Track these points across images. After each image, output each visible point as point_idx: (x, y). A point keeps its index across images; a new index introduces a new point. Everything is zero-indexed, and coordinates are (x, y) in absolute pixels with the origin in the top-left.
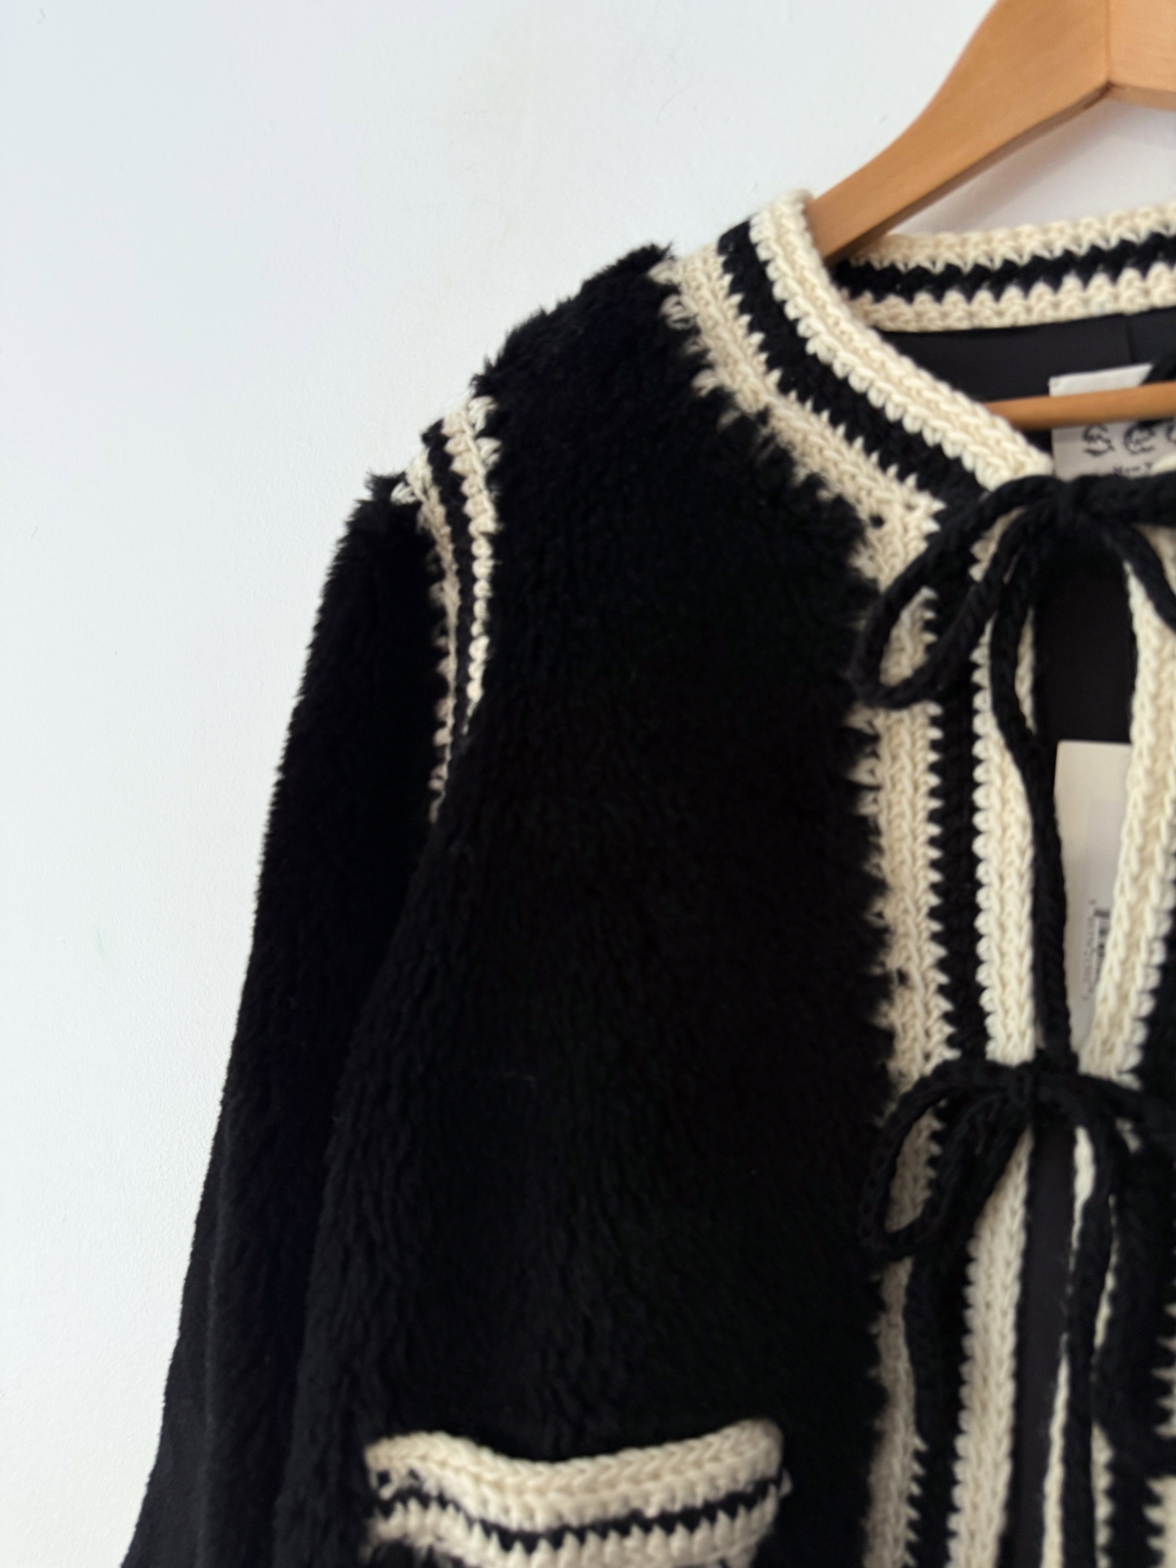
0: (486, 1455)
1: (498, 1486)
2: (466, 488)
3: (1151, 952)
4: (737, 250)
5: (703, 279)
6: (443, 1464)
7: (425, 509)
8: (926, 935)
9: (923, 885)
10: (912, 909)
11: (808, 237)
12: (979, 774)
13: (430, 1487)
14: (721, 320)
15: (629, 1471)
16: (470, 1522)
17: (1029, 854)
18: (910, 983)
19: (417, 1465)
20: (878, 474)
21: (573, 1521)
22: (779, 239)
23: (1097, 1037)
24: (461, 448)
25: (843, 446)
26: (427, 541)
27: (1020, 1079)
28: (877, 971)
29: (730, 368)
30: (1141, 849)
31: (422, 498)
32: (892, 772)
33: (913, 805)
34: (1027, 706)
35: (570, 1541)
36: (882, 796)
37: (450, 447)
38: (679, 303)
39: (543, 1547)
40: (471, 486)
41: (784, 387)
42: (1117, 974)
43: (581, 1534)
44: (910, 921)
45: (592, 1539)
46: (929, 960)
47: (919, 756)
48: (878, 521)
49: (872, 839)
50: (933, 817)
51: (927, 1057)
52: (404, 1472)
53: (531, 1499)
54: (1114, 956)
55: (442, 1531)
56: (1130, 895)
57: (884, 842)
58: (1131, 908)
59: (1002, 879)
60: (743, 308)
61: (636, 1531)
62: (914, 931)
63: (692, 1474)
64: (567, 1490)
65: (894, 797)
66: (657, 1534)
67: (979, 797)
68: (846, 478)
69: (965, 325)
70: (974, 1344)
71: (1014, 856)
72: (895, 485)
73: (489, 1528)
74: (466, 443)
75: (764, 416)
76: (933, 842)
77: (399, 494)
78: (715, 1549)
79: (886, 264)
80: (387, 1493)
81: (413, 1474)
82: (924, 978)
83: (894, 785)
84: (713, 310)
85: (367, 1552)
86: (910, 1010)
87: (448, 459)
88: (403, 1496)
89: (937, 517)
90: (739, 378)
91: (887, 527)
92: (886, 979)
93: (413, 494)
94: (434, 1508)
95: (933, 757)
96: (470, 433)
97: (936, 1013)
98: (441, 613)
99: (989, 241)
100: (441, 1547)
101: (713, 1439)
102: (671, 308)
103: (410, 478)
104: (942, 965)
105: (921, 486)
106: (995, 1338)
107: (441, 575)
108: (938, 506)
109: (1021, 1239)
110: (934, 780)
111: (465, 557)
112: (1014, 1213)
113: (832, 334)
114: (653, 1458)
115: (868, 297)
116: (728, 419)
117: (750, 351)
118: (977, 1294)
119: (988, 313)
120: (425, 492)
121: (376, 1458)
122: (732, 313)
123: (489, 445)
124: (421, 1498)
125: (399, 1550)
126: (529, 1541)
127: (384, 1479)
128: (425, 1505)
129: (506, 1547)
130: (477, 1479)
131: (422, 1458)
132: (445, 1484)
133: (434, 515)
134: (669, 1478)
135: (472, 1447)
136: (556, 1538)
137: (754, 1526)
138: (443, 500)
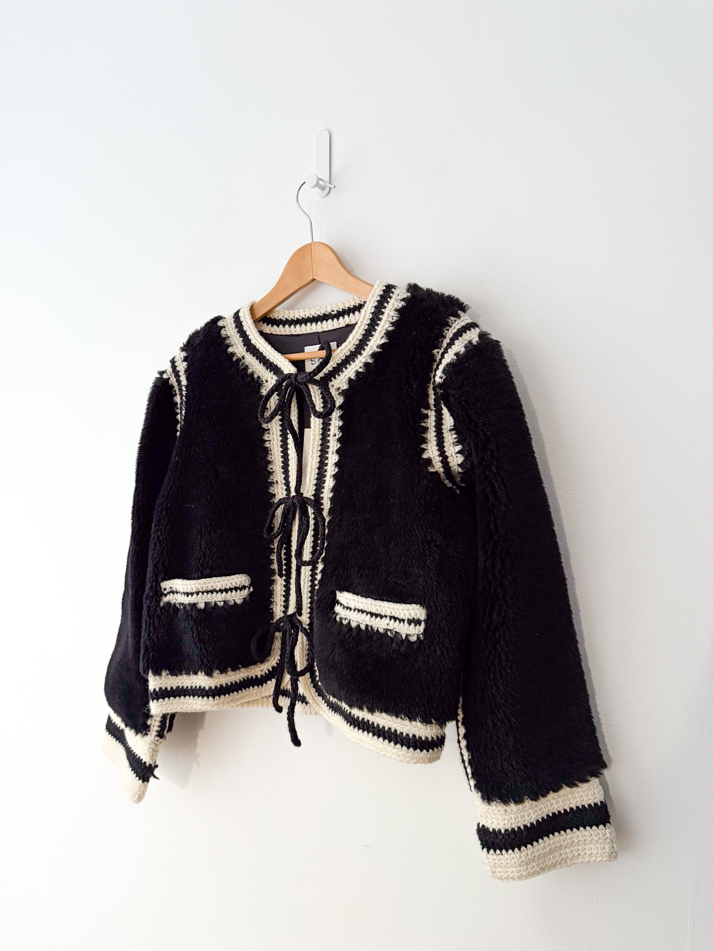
0: (185, 581)
1: (186, 585)
3: (315, 471)
4: (236, 318)
5: (230, 324)
6: (176, 584)
7: (171, 379)
8: (281, 472)
9: (279, 461)
10: (278, 467)
11: (250, 316)
12: (288, 436)
13: (174, 589)
14: (234, 335)
15: (214, 581)
16: (182, 593)
17: (296, 453)
18: (278, 483)
19: (171, 586)
20: (266, 371)
21: (201, 590)
22: (244, 316)
24: (179, 364)
25: (259, 365)
26: (172, 387)
28: (271, 481)
29: (235, 346)
30: (313, 450)
31: (170, 376)
32: (273, 437)
33: (277, 444)
35: (200, 594)
36: (271, 442)
37: (176, 364)
38: (225, 330)
39: (195, 595)
40: (181, 373)
41: (247, 351)
43: (203, 593)
44: (278, 469)
45: (205, 594)
46: (281, 478)
47: (278, 434)
48: (265, 381)
52: (169, 587)
53: (193, 586)
54: (309, 472)
55: (177, 599)
56: (311, 460)
57: (272, 453)
58: (312, 463)
60: (238, 332)
61: (215, 593)
62: (278, 472)
63: (227, 582)
64: (200, 584)
65: (273, 442)
66: (219, 593)
67: (288, 441)
68: (260, 372)
69: (289, 334)
71: (294, 454)
72: (269, 373)
73: (184, 593)
75: (243, 358)
77: (165, 376)
78: (232, 597)
80: (165, 592)
81: (171, 588)
82: (281, 482)
83: (273, 440)
84: (232, 332)
85: (162, 604)
86: (278, 490)
87: (176, 367)
88: (169, 593)
89: (276, 381)
90: (237, 349)
91: (268, 383)
92: (273, 482)
93: (168, 375)
94: (175, 594)
95: (280, 433)
96: (181, 360)
97: (283, 490)
98: (177, 404)
99: (294, 313)
100: (177, 602)
101: (232, 576)
102: (223, 332)
103: (167, 372)
104: (284, 479)
105: (274, 374)
107: (176, 395)
108: (277, 378)
111: (180, 389)
112: (297, 529)
113: (256, 339)
114: (218, 579)
115: (270, 325)
116: (235, 359)
117: (240, 342)
118: (293, 549)
119: (293, 331)
121: (163, 585)
122: (236, 333)
123: (185, 364)
124: (173, 592)
125: (169, 604)
126: (192, 594)
127: (165, 589)
128: (173, 594)
129: (188, 596)
130: (182, 585)
131: (173, 584)
132: (177, 588)
133: (173, 381)
134: (222, 582)
135: (182, 580)
136: (198, 593)
137: (242, 595)
138: (175, 377)
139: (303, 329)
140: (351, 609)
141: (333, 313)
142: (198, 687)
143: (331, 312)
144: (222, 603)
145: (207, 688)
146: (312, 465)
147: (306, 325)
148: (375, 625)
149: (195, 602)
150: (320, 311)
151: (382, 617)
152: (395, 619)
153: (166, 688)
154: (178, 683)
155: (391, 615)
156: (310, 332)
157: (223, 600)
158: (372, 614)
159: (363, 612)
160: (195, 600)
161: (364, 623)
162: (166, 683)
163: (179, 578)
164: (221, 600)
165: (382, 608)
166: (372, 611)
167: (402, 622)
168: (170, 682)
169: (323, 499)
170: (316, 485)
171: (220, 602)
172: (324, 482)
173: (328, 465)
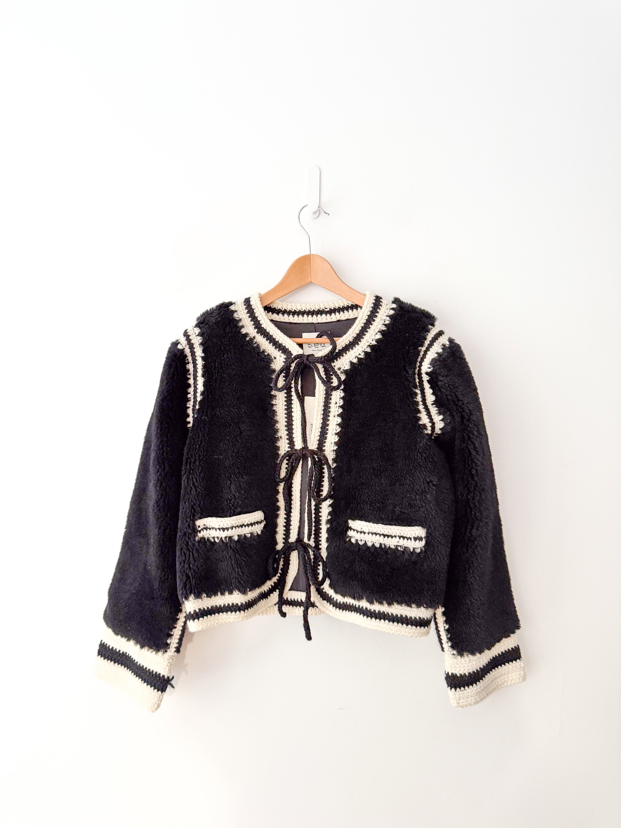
0: (218, 518)
1: (221, 522)
2: (194, 346)
3: (319, 430)
4: (248, 305)
5: (241, 310)
6: (210, 522)
7: (185, 350)
8: (285, 430)
9: (284, 421)
10: (282, 425)
11: (260, 303)
12: (293, 402)
13: (208, 526)
14: (245, 318)
15: (242, 517)
16: (216, 529)
17: (301, 415)
18: (282, 438)
20: (275, 350)
21: (234, 525)
23: (311, 443)
24: (193, 338)
25: (269, 344)
26: (186, 356)
27: (300, 451)
28: (277, 436)
29: (248, 328)
30: (317, 414)
31: (185, 347)
32: (278, 402)
33: (282, 408)
34: (300, 391)
35: (234, 528)
36: (277, 406)
37: (190, 337)
40: (196, 346)
41: (258, 332)
42: (314, 433)
44: (282, 427)
45: (237, 528)
46: (285, 434)
47: (283, 399)
48: (275, 358)
49: (275, 414)
50: (286, 409)
51: (285, 451)
53: (228, 522)
55: (211, 534)
56: (316, 421)
57: (277, 414)
58: (316, 423)
59: (296, 420)
60: (249, 317)
61: (244, 527)
62: (283, 429)
64: (232, 520)
66: (247, 527)
67: (293, 406)
68: (269, 350)
69: (288, 321)
71: (298, 416)
72: (278, 352)
73: (219, 529)
75: (254, 338)
76: (285, 414)
77: (179, 347)
78: (255, 530)
80: (199, 529)
81: (204, 525)
82: (284, 437)
83: (279, 404)
84: (244, 316)
86: (282, 443)
87: (190, 340)
89: (285, 358)
90: (249, 330)
91: (277, 359)
92: (278, 438)
93: (183, 346)
94: (208, 530)
95: (285, 399)
96: (195, 335)
97: (287, 443)
98: (189, 370)
100: (211, 536)
102: (235, 315)
103: (182, 343)
104: (287, 435)
105: (282, 353)
106: (297, 495)
107: (188, 363)
108: (285, 357)
110: (286, 403)
111: (195, 360)
112: (299, 474)
113: (266, 324)
114: (245, 516)
116: (248, 339)
117: (251, 325)
119: (292, 320)
121: (198, 524)
122: (247, 317)
123: (199, 338)
124: (206, 529)
125: (203, 538)
126: (228, 529)
127: (199, 527)
129: (224, 531)
130: (216, 522)
131: (206, 522)
132: (212, 525)
133: (187, 351)
134: (248, 518)
135: (216, 518)
137: (261, 527)
138: (190, 348)
139: (301, 320)
140: (365, 533)
141: (326, 310)
142: (231, 605)
143: (324, 309)
144: (249, 535)
145: (240, 604)
147: (303, 316)
148: (387, 543)
150: (314, 306)
151: (392, 537)
152: (404, 538)
153: (204, 609)
154: (212, 603)
155: (399, 535)
156: (307, 322)
157: (251, 532)
158: (384, 536)
159: (376, 534)
160: (231, 534)
161: (378, 542)
162: (203, 605)
163: (212, 517)
164: (248, 533)
165: (393, 531)
166: (384, 533)
167: (409, 540)
168: (206, 603)
169: (326, 451)
170: (319, 440)
171: (248, 534)
172: (326, 438)
173: (330, 425)
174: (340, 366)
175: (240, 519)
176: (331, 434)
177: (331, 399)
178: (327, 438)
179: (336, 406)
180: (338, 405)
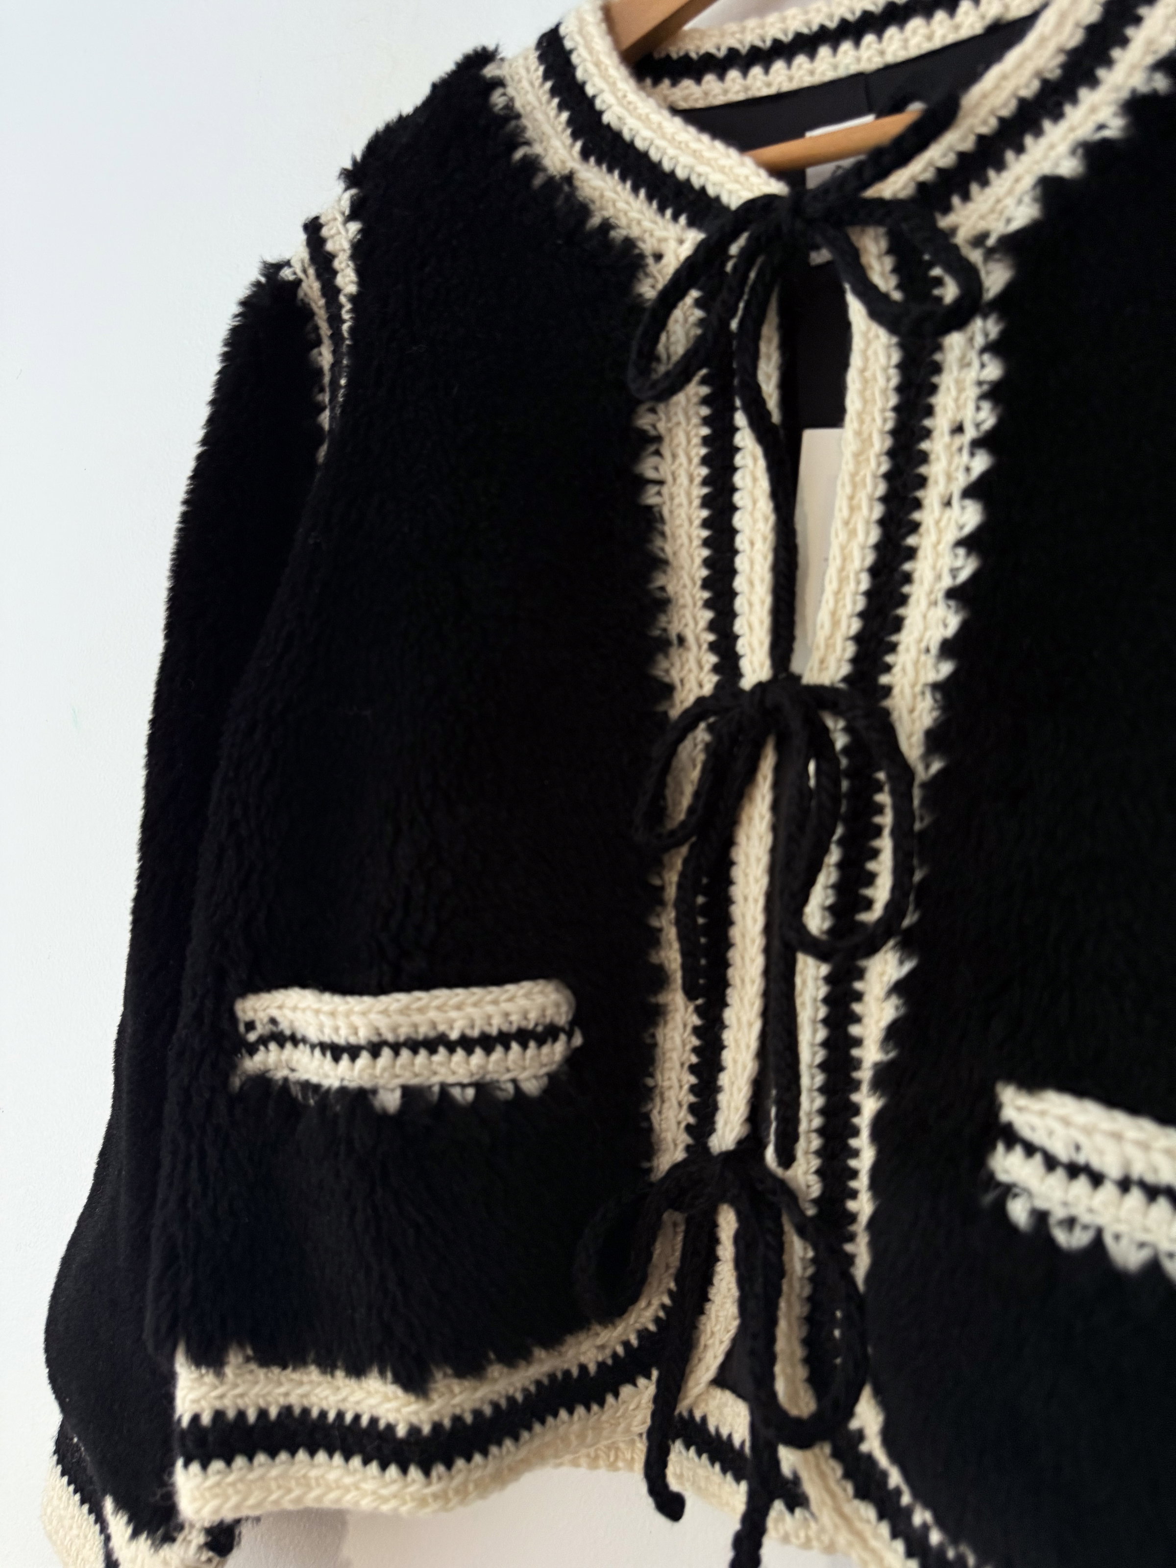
0: (327, 996)
1: (333, 1014)
2: (336, 264)
3: (858, 582)
4: (549, 44)
5: (523, 72)
6: (295, 1009)
7: (304, 285)
8: (699, 603)
9: (697, 561)
10: (689, 583)
12: (738, 460)
13: (285, 1027)
14: (537, 104)
16: (313, 1047)
17: (772, 518)
18: (686, 644)
19: (275, 1013)
21: (390, 1037)
22: (581, 32)
23: (816, 656)
24: (333, 232)
25: (631, 198)
26: (307, 313)
27: (759, 694)
28: (661, 633)
29: (545, 144)
30: (851, 498)
31: (301, 275)
32: (673, 467)
33: (688, 494)
35: (386, 1053)
36: (665, 490)
37: (325, 232)
38: (504, 94)
39: (365, 1056)
40: (340, 263)
41: (585, 154)
43: (396, 1048)
44: (687, 593)
45: (405, 1053)
46: (701, 624)
47: (693, 453)
48: (660, 259)
49: (659, 526)
50: (705, 502)
52: (266, 1020)
53: (357, 1020)
54: (830, 586)
55: (294, 1064)
56: (843, 536)
57: (667, 529)
58: (843, 548)
59: (752, 544)
60: (553, 92)
61: (442, 1050)
62: (689, 601)
63: (490, 1009)
64: (385, 1012)
65: (675, 490)
66: (460, 1053)
67: (737, 479)
68: (634, 223)
69: (741, 97)
70: (735, 933)
72: (670, 225)
73: (324, 1047)
74: (337, 227)
75: (569, 178)
76: (704, 524)
77: (285, 275)
78: (508, 1070)
79: (682, 53)
80: (252, 1037)
81: (273, 1021)
82: (697, 639)
83: (675, 479)
84: (531, 98)
85: (236, 1082)
86: (687, 667)
87: (322, 241)
88: (264, 1041)
90: (551, 152)
91: (665, 263)
92: (665, 640)
93: (295, 273)
94: (289, 1046)
95: (705, 453)
96: (340, 219)
97: (707, 667)
98: (320, 372)
99: (762, 27)
100: (293, 1077)
101: (511, 988)
102: (498, 99)
103: (293, 262)
104: (711, 626)
105: (690, 223)
106: (749, 921)
107: (318, 343)
108: (701, 236)
109: (768, 840)
110: (705, 471)
111: (335, 320)
112: (762, 818)
114: (457, 995)
115: (666, 82)
116: (538, 180)
117: (560, 127)
118: (737, 892)
119: (759, 84)
120: (305, 271)
121: (244, 1011)
122: (545, 97)
123: (354, 227)
124: (280, 1039)
125: (262, 1080)
126: (354, 1052)
127: (251, 1026)
128: (282, 1046)
129: (336, 1059)
130: (317, 1012)
131: (281, 1007)
132: (297, 1024)
133: (312, 288)
134: (470, 1010)
135: (316, 993)
136: (375, 1050)
137: (545, 1059)
138: (319, 276)
142: (365, 1421)
144: (470, 1093)
145: (401, 1431)
146: (844, 560)
147: (813, 55)
149: (367, 1084)
153: (241, 1415)
154: (286, 1395)
157: (476, 1078)
160: (366, 1076)
162: (242, 1396)
163: (304, 985)
164: (466, 1081)
168: (256, 1389)
169: (896, 691)
170: (858, 639)
171: (463, 1086)
172: (898, 624)
173: (921, 554)
174: (982, 226)
175: (421, 1010)
176: (924, 603)
177: (929, 411)
178: (907, 622)
179: (955, 447)
180: (971, 433)
